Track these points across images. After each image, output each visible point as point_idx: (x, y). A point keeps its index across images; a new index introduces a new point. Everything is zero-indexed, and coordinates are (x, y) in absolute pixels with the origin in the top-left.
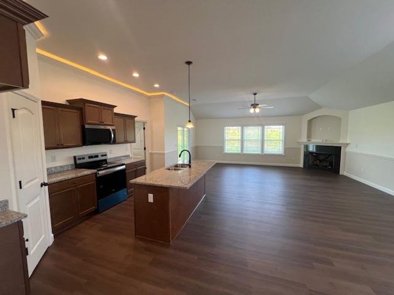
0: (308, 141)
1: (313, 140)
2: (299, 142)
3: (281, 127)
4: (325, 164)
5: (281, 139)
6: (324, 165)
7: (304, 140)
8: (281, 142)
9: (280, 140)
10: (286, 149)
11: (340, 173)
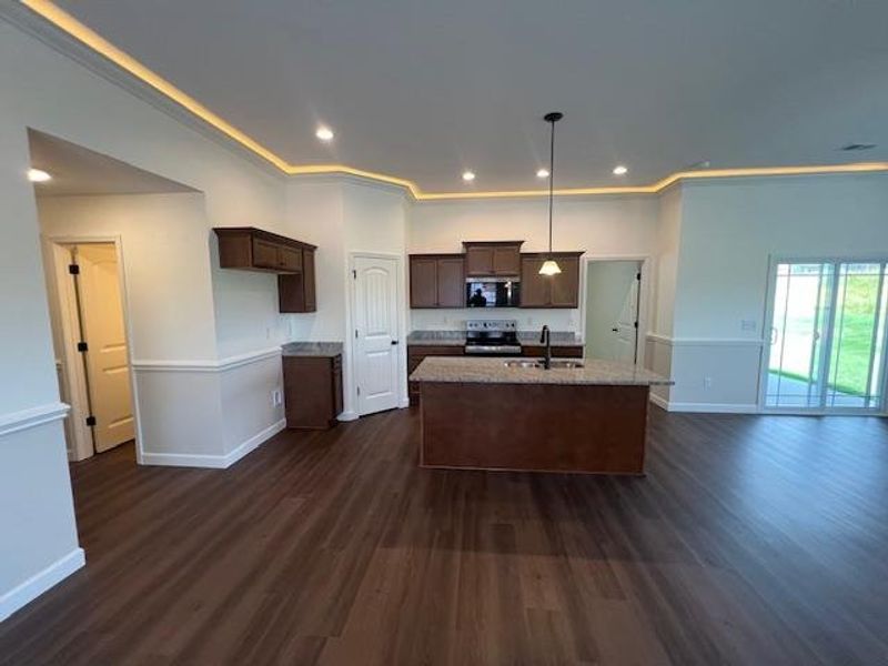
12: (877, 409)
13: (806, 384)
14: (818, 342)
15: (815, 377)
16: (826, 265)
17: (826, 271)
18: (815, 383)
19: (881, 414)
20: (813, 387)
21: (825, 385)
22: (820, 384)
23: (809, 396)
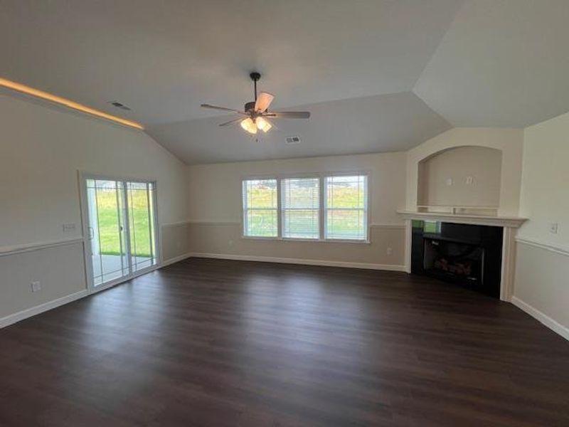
0: (421, 210)
1: (431, 209)
2: (399, 214)
3: (362, 178)
4: (460, 268)
5: (362, 205)
6: (460, 271)
7: (412, 207)
8: (362, 213)
9: (358, 209)
10: (371, 230)
11: (501, 298)
12: (157, 265)
13: (119, 257)
14: (122, 232)
15: (124, 251)
16: (119, 183)
17: (119, 185)
18: (124, 254)
19: (160, 267)
20: (124, 257)
21: (130, 256)
22: (127, 255)
23: (123, 269)
